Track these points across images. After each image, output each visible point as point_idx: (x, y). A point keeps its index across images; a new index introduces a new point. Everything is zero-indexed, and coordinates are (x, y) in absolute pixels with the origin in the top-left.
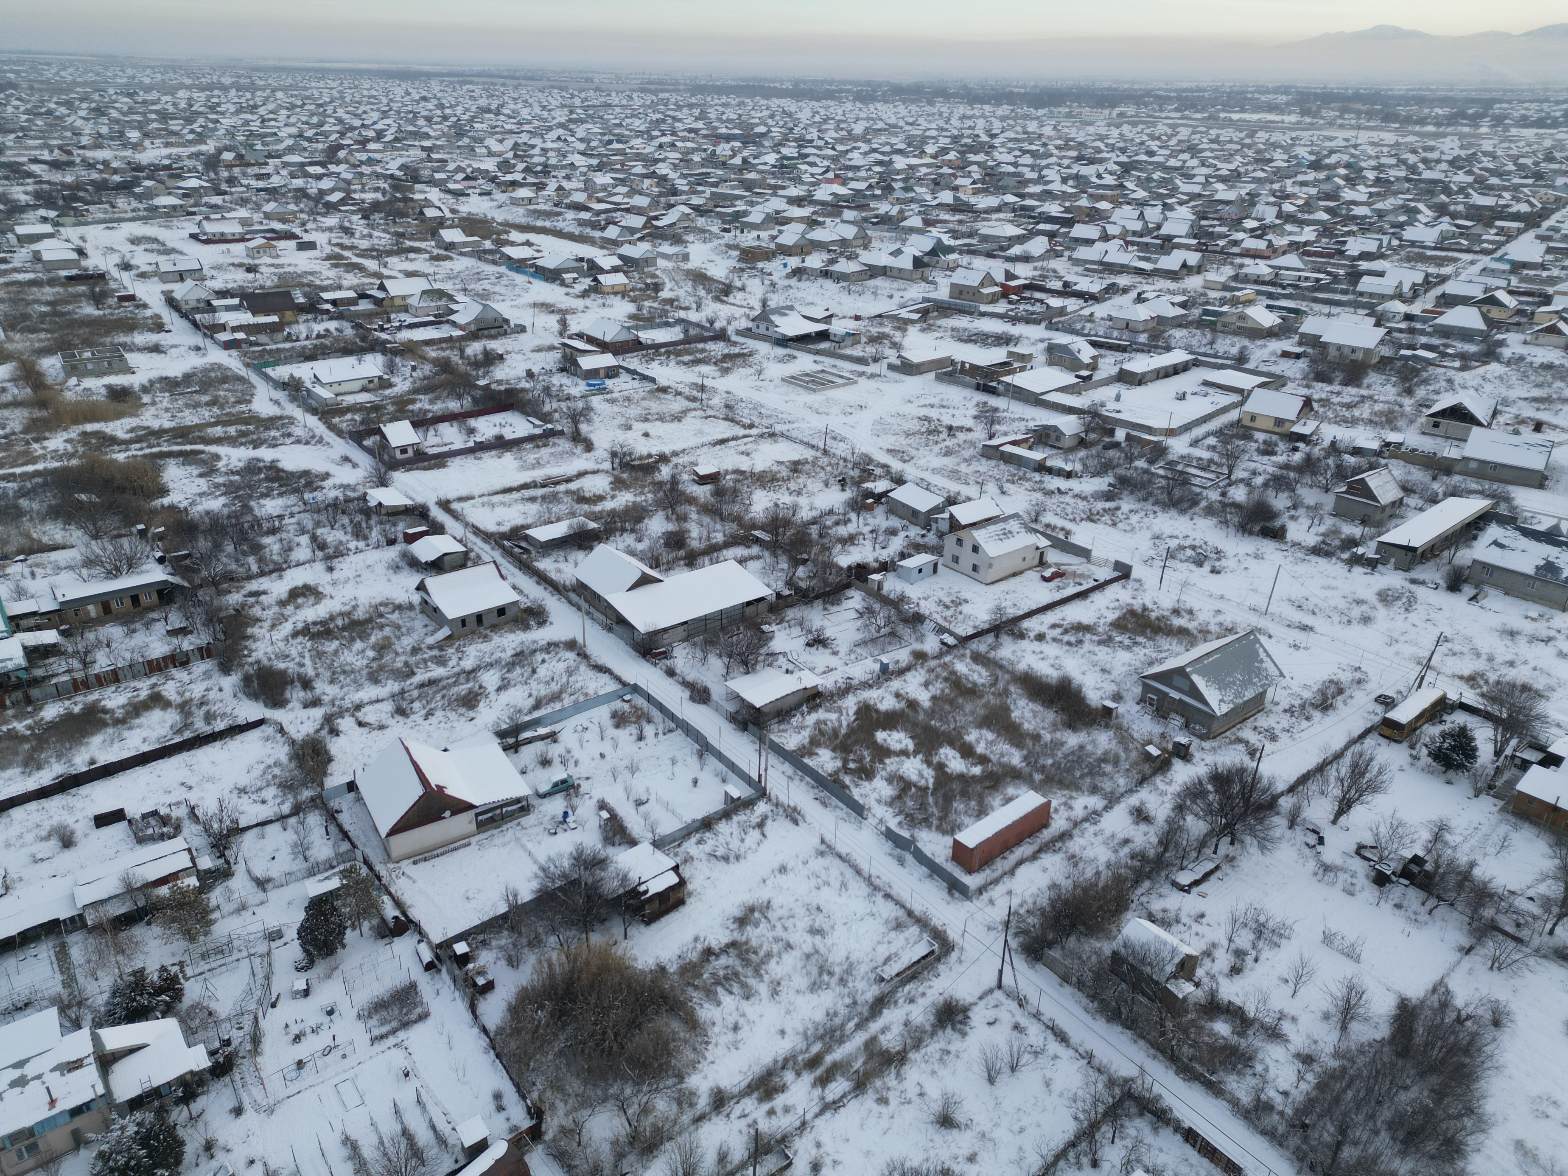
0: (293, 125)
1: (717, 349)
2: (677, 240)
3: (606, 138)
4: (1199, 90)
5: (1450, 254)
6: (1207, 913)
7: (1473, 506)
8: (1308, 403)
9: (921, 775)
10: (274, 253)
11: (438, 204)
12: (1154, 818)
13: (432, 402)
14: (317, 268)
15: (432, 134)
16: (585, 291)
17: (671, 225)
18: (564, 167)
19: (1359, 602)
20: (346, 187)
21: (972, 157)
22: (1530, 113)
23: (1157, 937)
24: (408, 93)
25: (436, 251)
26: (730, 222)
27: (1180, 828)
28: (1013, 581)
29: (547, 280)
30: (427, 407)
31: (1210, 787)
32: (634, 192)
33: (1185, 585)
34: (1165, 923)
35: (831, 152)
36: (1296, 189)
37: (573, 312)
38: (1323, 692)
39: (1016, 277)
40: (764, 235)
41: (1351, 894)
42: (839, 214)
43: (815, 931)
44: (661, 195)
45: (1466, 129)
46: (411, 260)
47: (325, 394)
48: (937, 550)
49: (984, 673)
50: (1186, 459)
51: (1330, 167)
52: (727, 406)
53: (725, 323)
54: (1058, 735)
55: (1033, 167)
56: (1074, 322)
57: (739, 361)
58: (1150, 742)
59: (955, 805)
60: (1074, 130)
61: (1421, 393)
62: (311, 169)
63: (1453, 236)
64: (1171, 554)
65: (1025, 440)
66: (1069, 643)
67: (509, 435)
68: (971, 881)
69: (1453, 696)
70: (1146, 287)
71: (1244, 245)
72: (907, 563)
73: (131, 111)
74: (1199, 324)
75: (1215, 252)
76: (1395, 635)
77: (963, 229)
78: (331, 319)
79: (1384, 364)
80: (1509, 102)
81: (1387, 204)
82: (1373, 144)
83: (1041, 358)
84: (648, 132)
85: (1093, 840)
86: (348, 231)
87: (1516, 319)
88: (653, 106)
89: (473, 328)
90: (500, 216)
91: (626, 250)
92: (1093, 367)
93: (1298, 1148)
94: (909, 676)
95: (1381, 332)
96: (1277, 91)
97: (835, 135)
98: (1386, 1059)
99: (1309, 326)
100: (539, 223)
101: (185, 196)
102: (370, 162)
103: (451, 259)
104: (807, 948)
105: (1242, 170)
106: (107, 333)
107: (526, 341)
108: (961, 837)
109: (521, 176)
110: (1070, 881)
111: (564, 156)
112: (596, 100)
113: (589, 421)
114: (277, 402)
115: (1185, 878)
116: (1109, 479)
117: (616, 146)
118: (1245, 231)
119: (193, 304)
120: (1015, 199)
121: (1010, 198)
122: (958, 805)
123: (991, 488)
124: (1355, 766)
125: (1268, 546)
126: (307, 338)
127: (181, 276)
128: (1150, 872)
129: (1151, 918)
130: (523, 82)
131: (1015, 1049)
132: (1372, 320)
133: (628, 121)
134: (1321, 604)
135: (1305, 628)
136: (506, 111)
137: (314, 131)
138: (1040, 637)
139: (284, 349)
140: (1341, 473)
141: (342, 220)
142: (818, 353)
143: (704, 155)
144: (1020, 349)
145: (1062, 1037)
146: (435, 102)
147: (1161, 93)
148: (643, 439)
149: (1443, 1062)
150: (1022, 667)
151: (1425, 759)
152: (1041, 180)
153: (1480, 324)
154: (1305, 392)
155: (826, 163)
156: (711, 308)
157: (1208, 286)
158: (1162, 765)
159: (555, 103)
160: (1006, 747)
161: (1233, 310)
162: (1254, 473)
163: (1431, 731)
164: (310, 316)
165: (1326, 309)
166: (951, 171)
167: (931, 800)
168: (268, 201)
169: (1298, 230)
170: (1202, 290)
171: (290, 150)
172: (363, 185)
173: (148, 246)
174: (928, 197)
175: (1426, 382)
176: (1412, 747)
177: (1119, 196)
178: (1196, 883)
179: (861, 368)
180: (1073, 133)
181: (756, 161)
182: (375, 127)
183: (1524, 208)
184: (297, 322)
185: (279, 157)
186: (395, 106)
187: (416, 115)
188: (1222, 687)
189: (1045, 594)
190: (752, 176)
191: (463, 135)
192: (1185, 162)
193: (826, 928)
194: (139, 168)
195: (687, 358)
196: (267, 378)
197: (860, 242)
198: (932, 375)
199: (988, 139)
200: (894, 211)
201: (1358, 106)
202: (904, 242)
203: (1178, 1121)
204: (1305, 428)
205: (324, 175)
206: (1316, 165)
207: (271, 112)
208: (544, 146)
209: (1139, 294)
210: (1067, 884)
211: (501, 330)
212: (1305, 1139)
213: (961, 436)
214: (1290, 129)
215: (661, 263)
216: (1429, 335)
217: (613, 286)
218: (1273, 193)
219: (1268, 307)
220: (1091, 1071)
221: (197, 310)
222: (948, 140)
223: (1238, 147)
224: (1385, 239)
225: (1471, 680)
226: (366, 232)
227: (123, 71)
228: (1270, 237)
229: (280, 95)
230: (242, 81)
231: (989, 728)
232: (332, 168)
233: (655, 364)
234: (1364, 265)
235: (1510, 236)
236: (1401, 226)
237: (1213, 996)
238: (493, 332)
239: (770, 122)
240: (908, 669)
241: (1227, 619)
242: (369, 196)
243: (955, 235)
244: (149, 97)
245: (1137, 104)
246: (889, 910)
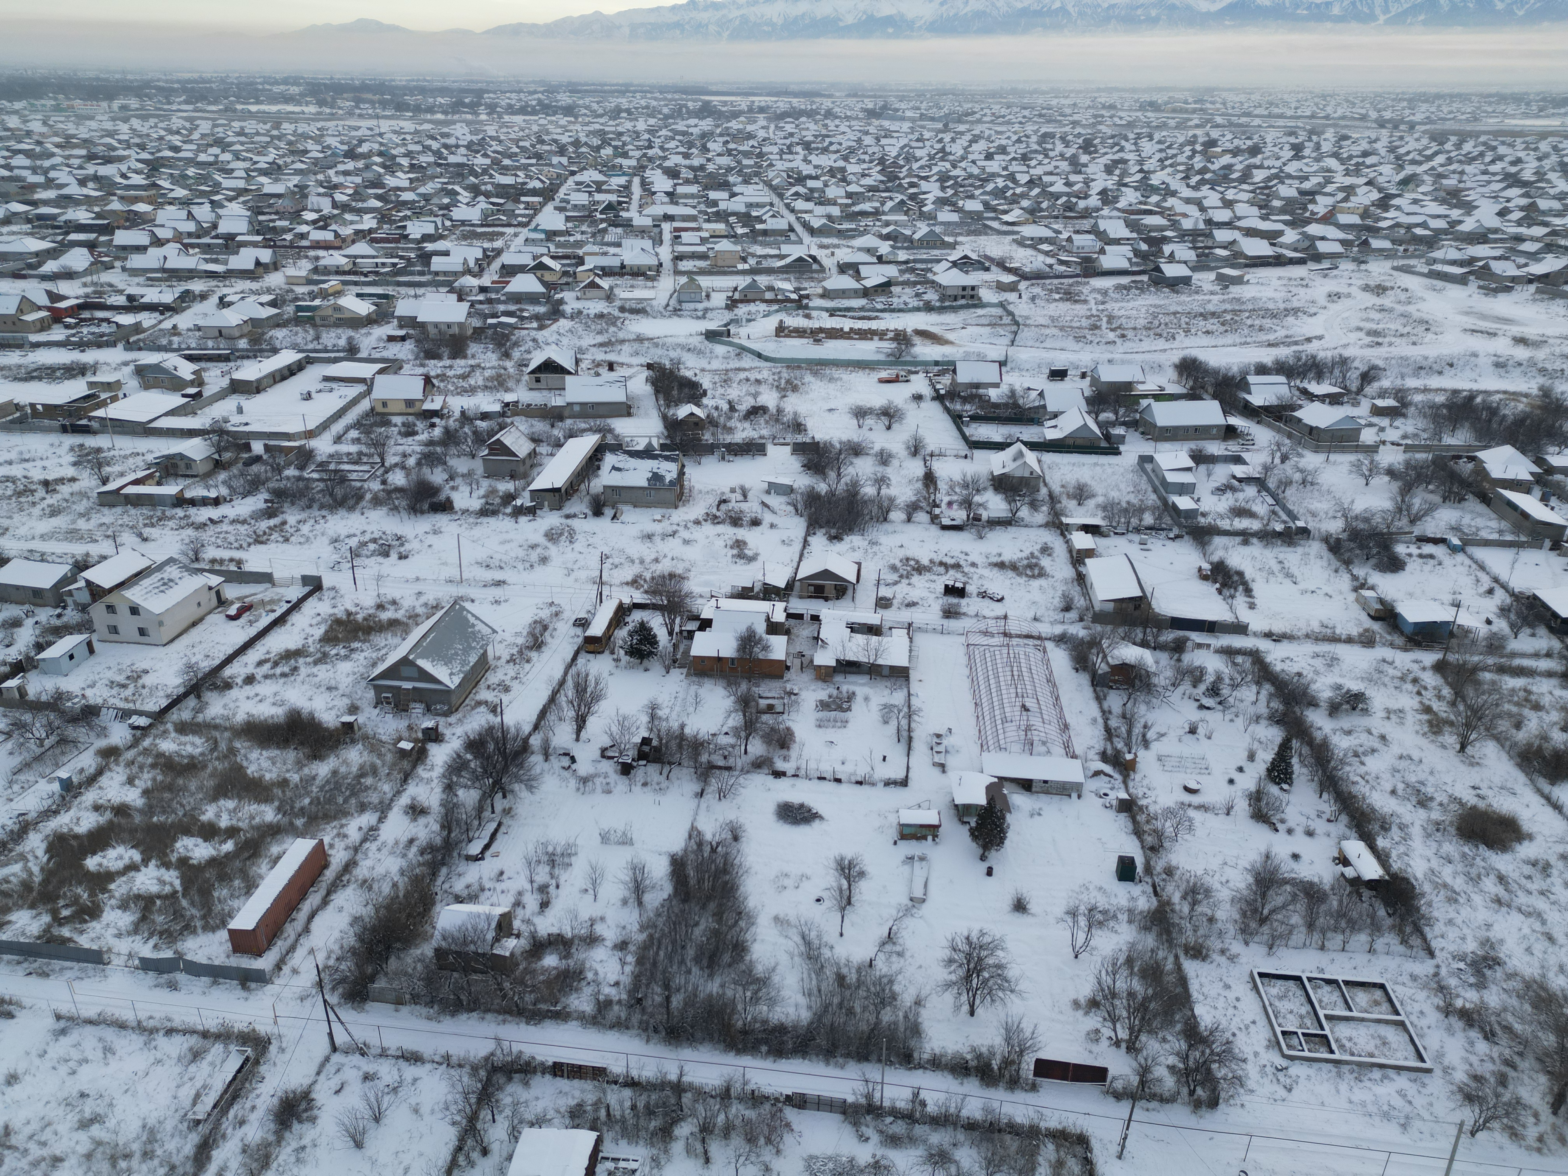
4: (204, 81)
5: (496, 229)
6: (505, 869)
7: (588, 442)
8: (427, 380)
9: (162, 882)
12: (429, 808)
19: (533, 547)
22: (513, 102)
23: (470, 914)
27: (456, 805)
28: (194, 632)
31: (469, 756)
33: (379, 578)
34: (472, 898)
36: (341, 179)
38: (532, 634)
39: (63, 298)
41: (609, 792)
43: (84, 1124)
45: (469, 117)
48: (85, 626)
49: (198, 740)
50: (335, 457)
51: (364, 156)
54: (306, 771)
55: (34, 170)
56: (157, 338)
58: (400, 739)
59: (216, 894)
60: (70, 125)
61: (516, 354)
63: (493, 214)
64: (355, 553)
65: (149, 477)
66: (284, 675)
68: (264, 963)
69: (627, 601)
70: (225, 291)
71: (311, 237)
72: (49, 653)
74: (297, 321)
75: (285, 247)
76: (570, 566)
79: (478, 334)
80: (495, 92)
81: (428, 188)
82: (395, 132)
83: (132, 383)
85: (378, 856)
87: (564, 280)
92: (199, 382)
93: (640, 1023)
94: (104, 780)
95: (465, 305)
96: (285, 81)
98: (676, 910)
99: (403, 308)
104: (84, 1146)
105: (280, 162)
108: (234, 925)
110: (370, 907)
115: (475, 848)
116: (263, 495)
118: (307, 223)
120: (26, 208)
121: (18, 207)
122: (220, 892)
123: (127, 538)
124: (577, 685)
125: (442, 520)
128: (443, 858)
129: (459, 899)
131: (373, 1099)
132: (454, 297)
134: (504, 558)
135: (499, 583)
138: (250, 680)
140: (480, 438)
144: (100, 378)
145: (414, 1058)
147: (161, 84)
149: (713, 888)
150: (240, 717)
151: (625, 659)
152: (50, 183)
153: (540, 288)
154: (421, 370)
157: (292, 281)
158: (419, 755)
160: (254, 807)
161: (326, 303)
162: (405, 455)
163: (622, 634)
165: (411, 291)
167: (184, 903)
169: (358, 218)
170: (287, 287)
175: (516, 344)
176: (612, 653)
177: (158, 198)
178: (487, 847)
180: (71, 129)
183: (537, 184)
188: (447, 661)
189: (238, 634)
192: (217, 156)
193: (100, 1110)
201: (369, 96)
203: (542, 1064)
204: (434, 404)
206: (351, 154)
209: (221, 299)
210: (367, 912)
212: (643, 1011)
213: (65, 490)
214: (313, 120)
216: (504, 302)
218: (320, 184)
219: (358, 295)
220: (452, 1072)
223: (268, 139)
224: (439, 220)
225: (634, 583)
228: (334, 227)
231: (226, 796)
234: (429, 247)
235: (536, 210)
236: (447, 207)
237: (534, 938)
240: (100, 772)
241: (430, 597)
245: (139, 96)
246: (178, 1045)
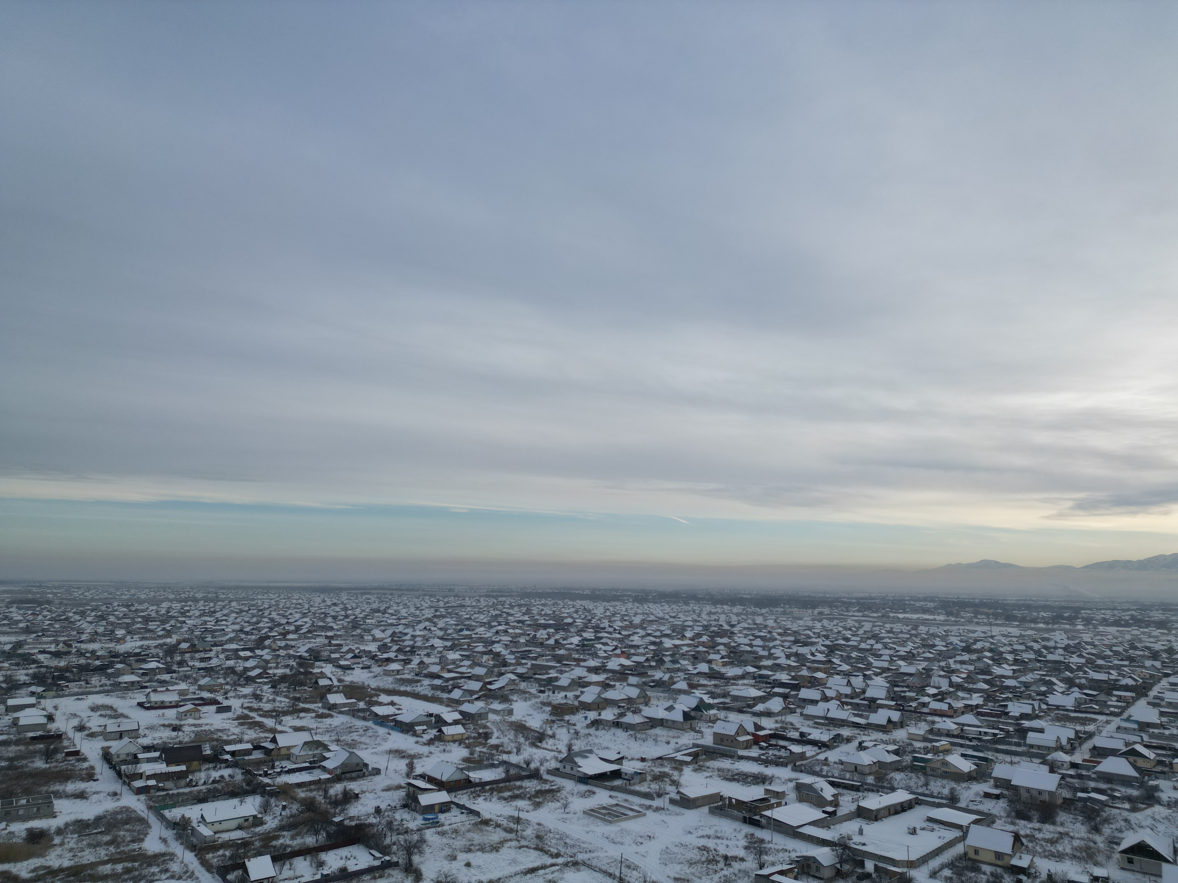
0: (238, 623)
1: (531, 785)
2: (505, 699)
3: (459, 627)
4: (871, 598)
5: (1089, 716)
8: (1017, 838)
10: (197, 715)
11: (329, 675)
13: (293, 838)
14: (227, 726)
15: (335, 627)
16: (431, 739)
17: (500, 688)
18: (426, 648)
20: (265, 666)
21: (719, 640)
22: (1108, 617)
24: (324, 601)
25: (321, 711)
26: (544, 686)
29: (402, 731)
30: (288, 842)
32: (475, 664)
35: (618, 636)
36: (958, 666)
37: (419, 756)
39: (763, 729)
40: (570, 695)
42: (626, 680)
44: (495, 666)
45: (1068, 627)
46: (301, 718)
47: (206, 831)
51: (976, 651)
52: (538, 837)
53: (538, 764)
55: (764, 648)
56: (814, 765)
57: (549, 796)
60: (789, 623)
61: (1107, 831)
62: (242, 654)
63: (1086, 703)
65: (790, 870)
67: (352, 867)
70: (864, 738)
71: (931, 706)
73: (125, 616)
74: (912, 768)
75: (910, 711)
77: (718, 691)
78: (227, 767)
79: (1068, 804)
80: (1090, 609)
81: (1029, 678)
82: (1004, 636)
83: (792, 795)
84: (489, 623)
86: (258, 697)
87: (1159, 768)
88: (494, 606)
89: (339, 771)
90: (373, 684)
91: (466, 707)
92: (835, 803)
95: (1056, 777)
96: (925, 599)
97: (620, 624)
99: (1000, 771)
100: (403, 688)
101: (143, 674)
102: (287, 647)
103: (331, 716)
105: (915, 652)
106: (46, 783)
107: (380, 781)
109: (395, 654)
111: (427, 640)
112: (454, 602)
113: (421, 852)
114: (164, 841)
117: (466, 632)
118: (928, 695)
119: (123, 757)
120: (754, 670)
121: (750, 669)
126: (205, 783)
127: (121, 735)
130: (405, 592)
132: (1047, 768)
133: (476, 616)
136: (390, 611)
137: (251, 627)
139: (184, 793)
141: (255, 690)
142: (612, 789)
143: (527, 638)
144: (774, 788)
146: (342, 606)
147: (845, 600)
148: (465, 869)
152: (770, 656)
153: (1133, 772)
154: (1011, 828)
155: (615, 643)
156: (528, 752)
157: (912, 737)
159: (425, 605)
161: (936, 757)
164: (211, 765)
165: (1008, 758)
166: (705, 649)
168: (204, 677)
169: (968, 696)
170: (908, 741)
171: (231, 641)
172: (278, 663)
173: (103, 712)
174: (690, 668)
175: (1107, 821)
177: (831, 670)
179: (648, 802)
180: (789, 624)
181: (565, 642)
182: (296, 624)
183: (1130, 682)
184: (200, 770)
185: (222, 645)
186: (313, 610)
187: (326, 615)
190: (562, 652)
191: (357, 628)
192: (872, 645)
194: (116, 655)
195: (507, 794)
196: (162, 818)
197: (642, 700)
198: (706, 809)
199: (729, 628)
200: (666, 677)
201: (986, 610)
202: (675, 700)
204: (1023, 861)
205: (250, 657)
206: (968, 649)
207: (225, 615)
208: (414, 633)
209: (860, 743)
211: (361, 773)
213: (736, 866)
214: (941, 625)
215: (492, 717)
216: (1095, 780)
217: (453, 735)
218: (942, 669)
219: (963, 755)
221: (125, 762)
222: (701, 629)
223: (908, 636)
224: (1036, 704)
226: (271, 697)
227: (129, 591)
228: (949, 700)
229: (234, 604)
230: (210, 595)
232: (258, 652)
233: (480, 800)
234: (1026, 724)
235: (1129, 703)
236: (1044, 694)
238: (354, 775)
239: (575, 615)
242: (280, 671)
243: (713, 695)
244: (140, 607)
245: (830, 607)
